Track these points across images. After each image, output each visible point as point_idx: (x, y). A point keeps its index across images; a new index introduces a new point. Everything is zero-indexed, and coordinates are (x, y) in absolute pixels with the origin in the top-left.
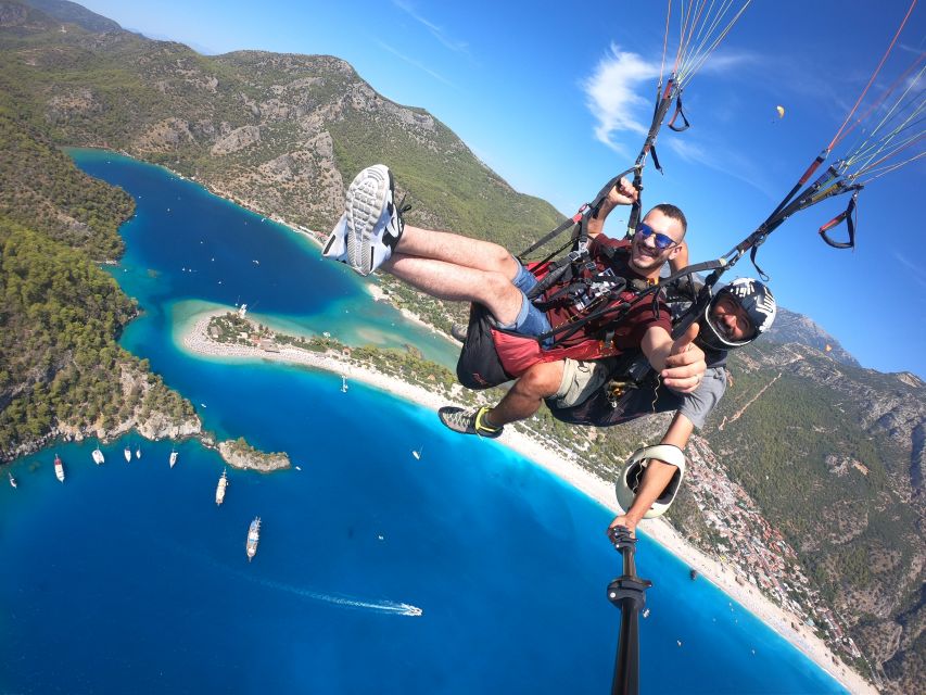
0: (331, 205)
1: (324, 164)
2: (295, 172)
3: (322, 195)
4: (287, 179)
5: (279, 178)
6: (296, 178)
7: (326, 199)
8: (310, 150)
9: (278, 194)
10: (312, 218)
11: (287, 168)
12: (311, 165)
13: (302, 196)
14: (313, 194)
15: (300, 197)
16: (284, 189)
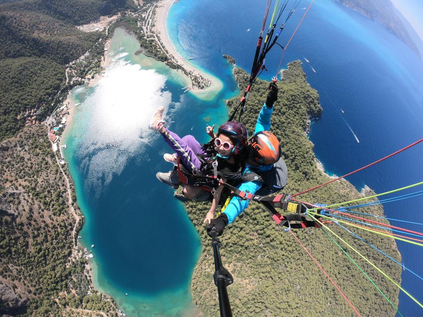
3: (9, 159)
7: (11, 155)
9: (40, 180)
13: (24, 169)
14: (13, 165)
15: (27, 169)
16: (29, 182)
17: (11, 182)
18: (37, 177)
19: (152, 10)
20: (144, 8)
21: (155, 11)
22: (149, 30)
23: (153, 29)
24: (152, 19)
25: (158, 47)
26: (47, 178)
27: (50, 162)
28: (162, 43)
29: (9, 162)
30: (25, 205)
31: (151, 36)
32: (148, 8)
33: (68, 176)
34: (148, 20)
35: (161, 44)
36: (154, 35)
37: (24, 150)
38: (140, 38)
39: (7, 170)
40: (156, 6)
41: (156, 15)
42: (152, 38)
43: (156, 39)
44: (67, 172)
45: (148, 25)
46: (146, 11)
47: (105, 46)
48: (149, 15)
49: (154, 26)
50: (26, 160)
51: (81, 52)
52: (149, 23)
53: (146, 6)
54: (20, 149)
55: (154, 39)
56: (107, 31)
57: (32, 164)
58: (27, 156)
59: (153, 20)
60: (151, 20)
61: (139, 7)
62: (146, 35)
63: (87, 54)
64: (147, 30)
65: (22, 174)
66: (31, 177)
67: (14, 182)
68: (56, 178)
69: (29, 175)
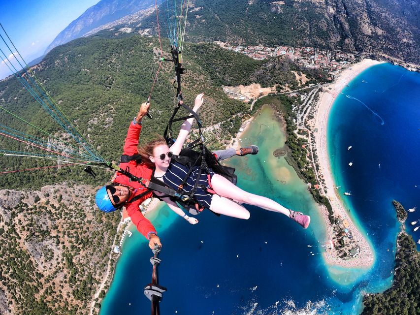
0: (84, 200)
1: (30, 202)
2: (46, 234)
3: (72, 207)
4: (58, 244)
5: (58, 252)
6: (54, 233)
7: (77, 205)
8: (14, 215)
9: (82, 253)
10: (104, 219)
11: (45, 243)
12: (35, 217)
13: (77, 229)
14: (72, 216)
15: (80, 231)
16: (73, 247)
17: (59, 232)
18: (82, 248)
19: (315, 93)
20: (306, 87)
21: (318, 96)
22: (304, 121)
23: (309, 123)
24: (313, 106)
25: (308, 155)
26: (90, 256)
27: (106, 240)
28: (316, 150)
29: (71, 210)
30: (54, 265)
31: (304, 133)
32: (311, 90)
33: (112, 269)
34: (307, 106)
35: (313, 151)
36: (310, 132)
37: (91, 208)
38: (289, 130)
39: (63, 217)
40: (321, 90)
41: (318, 102)
42: (304, 137)
43: (309, 139)
44: (114, 264)
45: (305, 113)
46: (307, 91)
47: (242, 126)
48: (309, 99)
49: (312, 117)
50: (86, 220)
51: (212, 121)
52: (306, 111)
53: (308, 86)
54: (89, 204)
55: (306, 139)
56: (252, 105)
57: (88, 228)
58: (90, 217)
59: (313, 109)
60: (310, 107)
61: (299, 85)
62: (299, 127)
63: (217, 126)
64: (302, 120)
65: (72, 232)
66: (77, 242)
67: (61, 235)
68: (98, 263)
69: (77, 239)
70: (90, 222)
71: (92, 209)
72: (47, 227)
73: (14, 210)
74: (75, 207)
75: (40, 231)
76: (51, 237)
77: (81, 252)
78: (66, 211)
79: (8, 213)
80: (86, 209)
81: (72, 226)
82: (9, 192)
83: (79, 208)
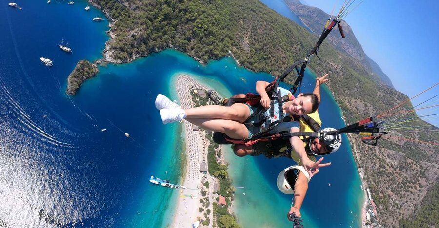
0: (401, 203)
1: (422, 181)
2: (401, 167)
4: (392, 165)
5: (388, 160)
6: (398, 170)
10: (381, 195)
11: (397, 162)
12: (414, 173)
13: (390, 180)
14: (398, 186)
15: (388, 179)
16: (384, 167)
18: (380, 168)
26: (373, 165)
30: (384, 153)
33: (357, 162)
39: (401, 183)
50: (390, 189)
65: (391, 177)
66: (384, 171)
67: (394, 172)
68: (367, 163)
69: (385, 174)
70: (387, 188)
71: (392, 199)
72: (403, 172)
73: (424, 170)
74: (401, 194)
75: (404, 167)
76: (397, 167)
77: (379, 166)
78: (403, 189)
79: (424, 166)
80: (395, 197)
81: (393, 180)
82: (436, 174)
83: (399, 195)
